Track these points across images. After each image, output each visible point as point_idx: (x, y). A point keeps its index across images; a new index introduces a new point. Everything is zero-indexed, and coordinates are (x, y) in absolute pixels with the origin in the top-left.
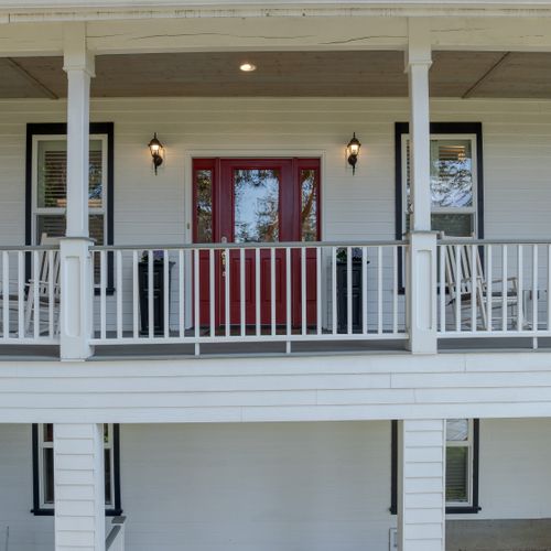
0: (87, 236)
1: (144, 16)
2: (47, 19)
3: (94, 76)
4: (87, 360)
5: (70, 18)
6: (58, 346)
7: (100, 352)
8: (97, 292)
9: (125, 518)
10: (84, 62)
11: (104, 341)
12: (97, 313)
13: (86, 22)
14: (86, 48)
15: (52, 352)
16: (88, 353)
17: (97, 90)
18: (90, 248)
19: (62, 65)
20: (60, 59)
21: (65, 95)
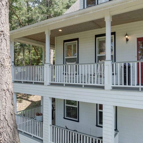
0: (111, 60)
1: (125, 3)
2: (101, 10)
3: (112, 21)
4: (111, 90)
5: (107, 8)
6: (104, 86)
7: (114, 88)
8: (113, 74)
9: (119, 131)
10: (109, 18)
11: (115, 86)
12: (113, 80)
13: (110, 8)
14: (110, 14)
15: (103, 88)
16: (111, 88)
17: (113, 24)
18: (111, 63)
19: (104, 20)
20: (104, 19)
21: (105, 27)
